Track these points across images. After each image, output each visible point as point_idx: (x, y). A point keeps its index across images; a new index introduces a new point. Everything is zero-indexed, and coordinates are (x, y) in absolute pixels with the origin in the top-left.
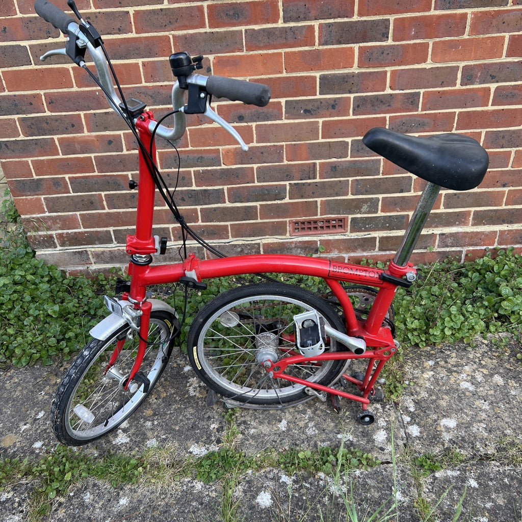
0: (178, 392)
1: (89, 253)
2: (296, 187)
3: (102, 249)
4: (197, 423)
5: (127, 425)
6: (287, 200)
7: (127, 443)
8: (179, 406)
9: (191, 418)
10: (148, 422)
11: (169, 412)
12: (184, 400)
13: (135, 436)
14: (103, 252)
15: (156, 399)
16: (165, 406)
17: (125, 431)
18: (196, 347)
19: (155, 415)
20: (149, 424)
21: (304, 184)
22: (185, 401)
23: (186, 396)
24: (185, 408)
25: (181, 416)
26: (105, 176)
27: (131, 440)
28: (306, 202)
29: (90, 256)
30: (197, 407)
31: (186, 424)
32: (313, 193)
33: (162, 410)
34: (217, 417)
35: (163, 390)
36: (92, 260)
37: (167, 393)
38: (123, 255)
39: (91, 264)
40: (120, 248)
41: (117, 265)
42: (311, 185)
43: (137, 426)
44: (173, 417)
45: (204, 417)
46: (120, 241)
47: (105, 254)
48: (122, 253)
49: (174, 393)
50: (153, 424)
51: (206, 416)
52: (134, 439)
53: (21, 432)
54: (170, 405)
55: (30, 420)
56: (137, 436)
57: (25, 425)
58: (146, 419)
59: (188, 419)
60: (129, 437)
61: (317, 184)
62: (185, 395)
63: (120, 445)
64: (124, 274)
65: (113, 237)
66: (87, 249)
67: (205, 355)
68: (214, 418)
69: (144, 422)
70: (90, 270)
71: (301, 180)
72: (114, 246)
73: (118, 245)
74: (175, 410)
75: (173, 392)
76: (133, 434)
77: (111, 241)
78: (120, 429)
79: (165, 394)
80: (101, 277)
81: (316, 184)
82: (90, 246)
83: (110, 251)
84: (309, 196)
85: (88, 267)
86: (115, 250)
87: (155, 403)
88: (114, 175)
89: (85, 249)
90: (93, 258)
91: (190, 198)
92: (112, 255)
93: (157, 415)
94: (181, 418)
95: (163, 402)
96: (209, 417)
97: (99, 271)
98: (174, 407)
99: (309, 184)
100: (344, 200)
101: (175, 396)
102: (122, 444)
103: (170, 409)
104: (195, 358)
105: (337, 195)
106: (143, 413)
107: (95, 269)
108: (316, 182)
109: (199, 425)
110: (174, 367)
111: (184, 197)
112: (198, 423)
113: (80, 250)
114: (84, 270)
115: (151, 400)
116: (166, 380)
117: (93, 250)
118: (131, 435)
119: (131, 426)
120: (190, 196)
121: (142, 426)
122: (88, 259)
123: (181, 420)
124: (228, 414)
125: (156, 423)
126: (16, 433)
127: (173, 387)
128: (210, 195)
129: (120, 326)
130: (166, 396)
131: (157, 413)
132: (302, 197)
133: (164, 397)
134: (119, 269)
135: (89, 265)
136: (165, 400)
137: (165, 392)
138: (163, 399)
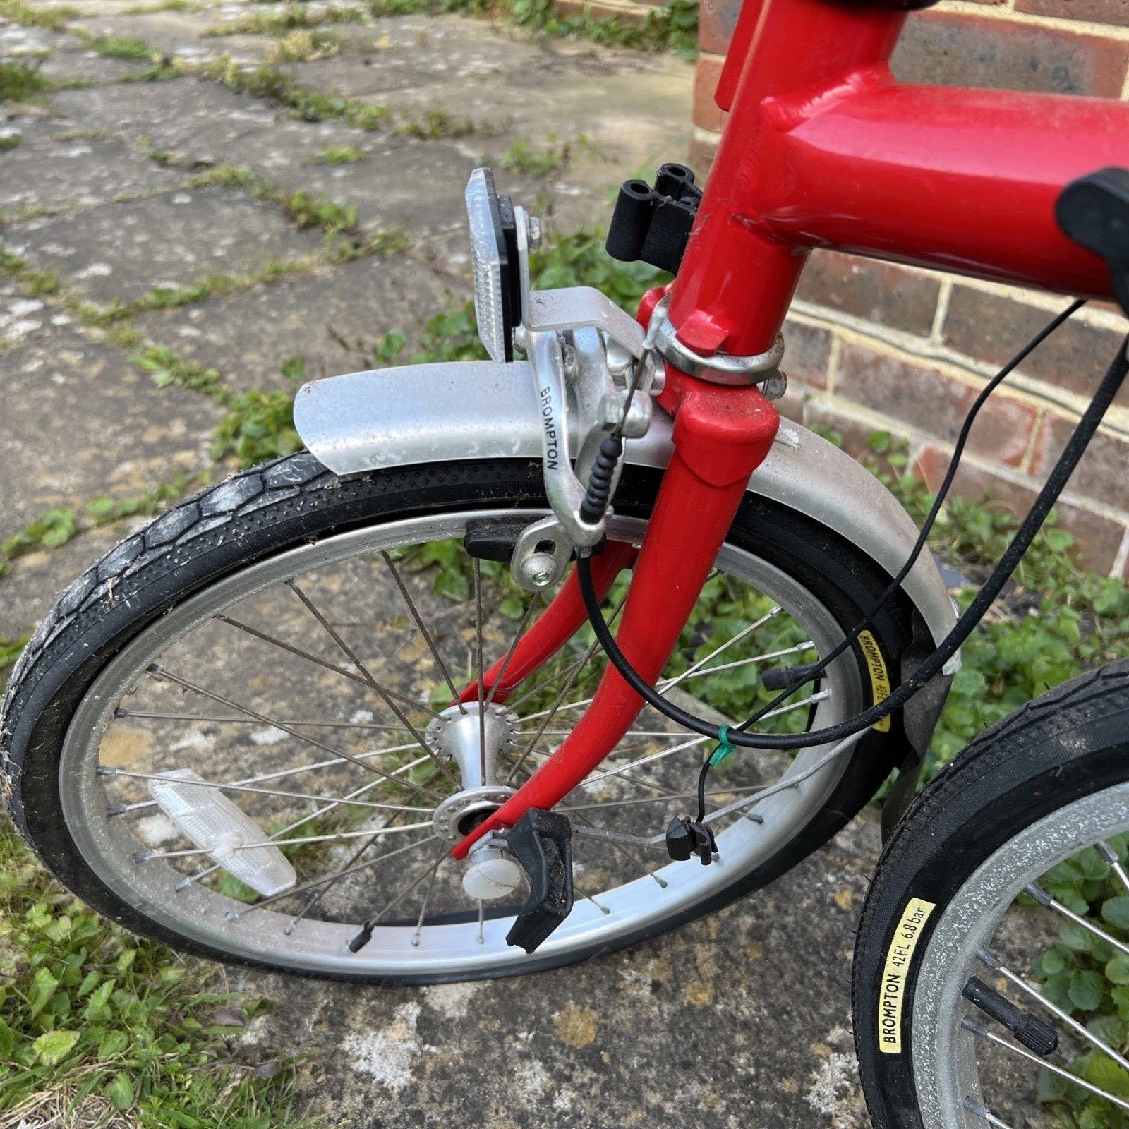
0: (769, 1032)
1: (836, 345)
3: (883, 349)
5: (458, 1005)
7: (385, 1092)
8: (720, 1108)
10: (538, 1065)
11: (654, 1099)
12: (759, 1097)
13: (438, 1086)
14: (879, 361)
15: (656, 986)
16: (665, 1055)
17: (429, 1027)
18: (929, 907)
19: (590, 1057)
20: (534, 1078)
22: (767, 1105)
23: (789, 1086)
26: (1036, 29)
27: (409, 1094)
29: (833, 360)
33: (635, 1062)
35: (710, 969)
36: (833, 376)
37: (715, 1000)
38: (942, 399)
39: (823, 387)
40: (945, 369)
41: (902, 430)
43: (486, 1049)
46: (957, 338)
47: (883, 369)
48: (940, 390)
49: (745, 1025)
50: (548, 1099)
52: (423, 1096)
53: (173, 747)
54: (687, 1065)
55: (228, 731)
56: (450, 1092)
57: (206, 733)
58: (541, 1050)
60: (418, 1070)
62: (783, 1074)
63: (358, 1076)
64: (909, 474)
65: (941, 314)
66: (836, 330)
67: (967, 994)
69: (524, 1056)
70: (812, 410)
72: (929, 351)
73: (945, 352)
74: (690, 1112)
75: (746, 1012)
76: (442, 1073)
77: (922, 325)
78: (421, 1000)
79: (705, 997)
82: (849, 320)
83: (904, 366)
85: (807, 397)
86: (921, 370)
87: (633, 1004)
88: (1069, 36)
89: (826, 326)
90: (840, 367)
92: (903, 383)
93: (599, 1067)
95: (671, 1027)
97: (830, 424)
98: (695, 1089)
101: (740, 1039)
102: (367, 1077)
103: (673, 1086)
104: (889, 969)
106: (556, 1005)
107: (826, 415)
110: (834, 904)
113: (812, 323)
115: (629, 976)
116: (758, 935)
117: (852, 337)
118: (429, 1067)
119: (465, 1025)
121: (503, 1068)
122: (822, 365)
125: (563, 1101)
126: (160, 741)
127: (761, 992)
129: (489, 445)
130: (706, 1010)
131: (606, 1057)
133: (690, 1007)
134: (904, 449)
135: (812, 390)
136: (687, 1026)
137: (716, 987)
138: (682, 1012)
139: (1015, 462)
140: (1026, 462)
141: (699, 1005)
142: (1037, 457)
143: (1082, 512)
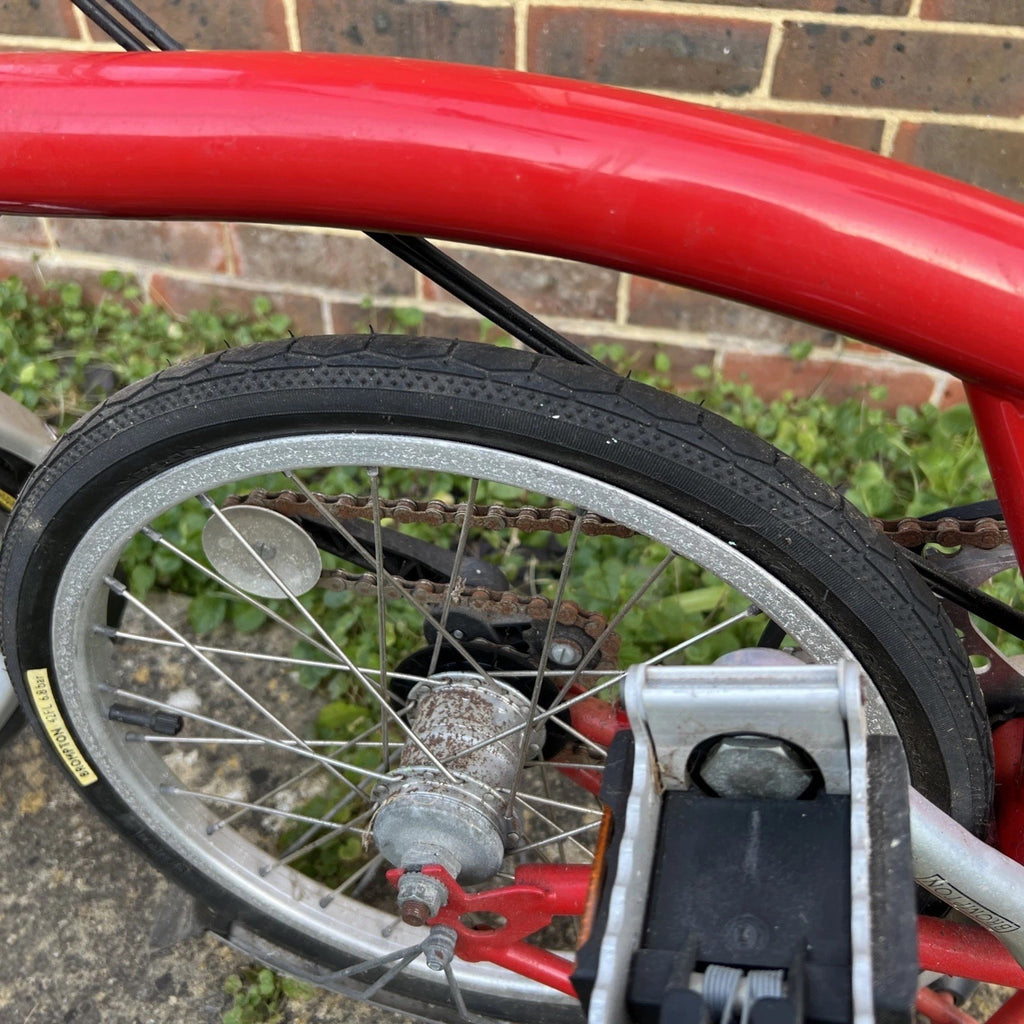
2: (809, 41)
4: (101, 996)
6: (760, 100)
8: (67, 879)
9: (87, 964)
11: (9, 900)
12: (98, 855)
16: (12, 863)
18: (43, 673)
21: (846, 33)
22: (106, 858)
24: (88, 898)
25: (52, 937)
28: (837, 119)
30: (138, 908)
31: (51, 990)
32: (877, 82)
34: (197, 991)
35: (38, 779)
36: (50, 233)
37: (48, 799)
39: (44, 245)
41: (127, 266)
42: (877, 42)
44: (16, 930)
45: (143, 972)
48: (140, 224)
51: (155, 972)
54: (33, 861)
59: (73, 963)
61: (903, 41)
68: (184, 992)
70: (44, 269)
71: (840, 10)
74: (43, 894)
79: (38, 802)
80: (71, 298)
81: (898, 42)
84: (854, 92)
85: (36, 257)
90: (51, 223)
91: (380, 31)
92: (109, 225)
94: (43, 945)
95: (14, 839)
96: (165, 982)
97: (66, 277)
98: (44, 875)
99: (871, 37)
100: (1001, 135)
103: (23, 883)
104: (50, 727)
105: (979, 106)
107: (59, 269)
108: (903, 33)
109: (105, 1014)
111: (362, 27)
112: (105, 1001)
114: (22, 267)
120: (382, 24)
122: (36, 226)
123: (41, 962)
124: (253, 990)
128: (463, 33)
130: (42, 812)
132: (826, 94)
133: (27, 816)
134: (133, 281)
135: (38, 251)
136: (28, 831)
137: (46, 790)
138: (21, 823)
139: (222, 268)
140: (230, 266)
141: (34, 810)
142: (236, 261)
143: (287, 295)
